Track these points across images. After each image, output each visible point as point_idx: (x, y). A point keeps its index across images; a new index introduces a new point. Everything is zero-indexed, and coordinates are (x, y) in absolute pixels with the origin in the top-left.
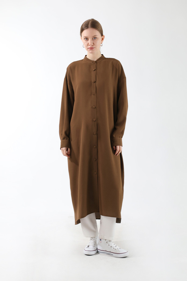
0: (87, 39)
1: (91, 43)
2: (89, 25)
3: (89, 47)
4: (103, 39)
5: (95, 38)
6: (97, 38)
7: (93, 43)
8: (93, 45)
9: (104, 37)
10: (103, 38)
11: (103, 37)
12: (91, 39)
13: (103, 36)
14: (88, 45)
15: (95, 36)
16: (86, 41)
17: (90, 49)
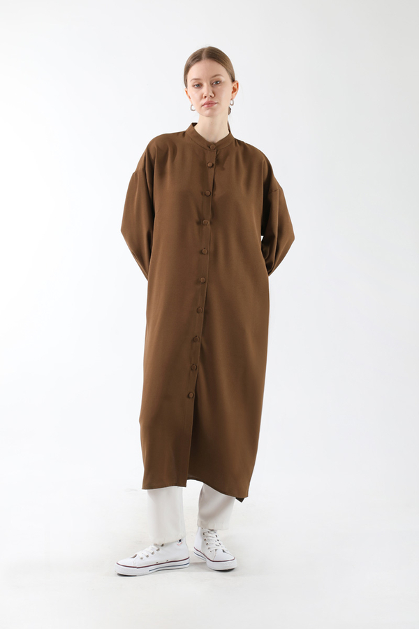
0: (198, 85)
1: (208, 91)
2: (204, 55)
3: (204, 101)
4: (235, 90)
5: (215, 83)
6: (220, 82)
7: (214, 93)
8: (213, 95)
9: (237, 84)
10: (236, 87)
12: (209, 83)
13: (235, 83)
14: (201, 98)
15: (217, 78)
16: (197, 90)
17: (206, 106)
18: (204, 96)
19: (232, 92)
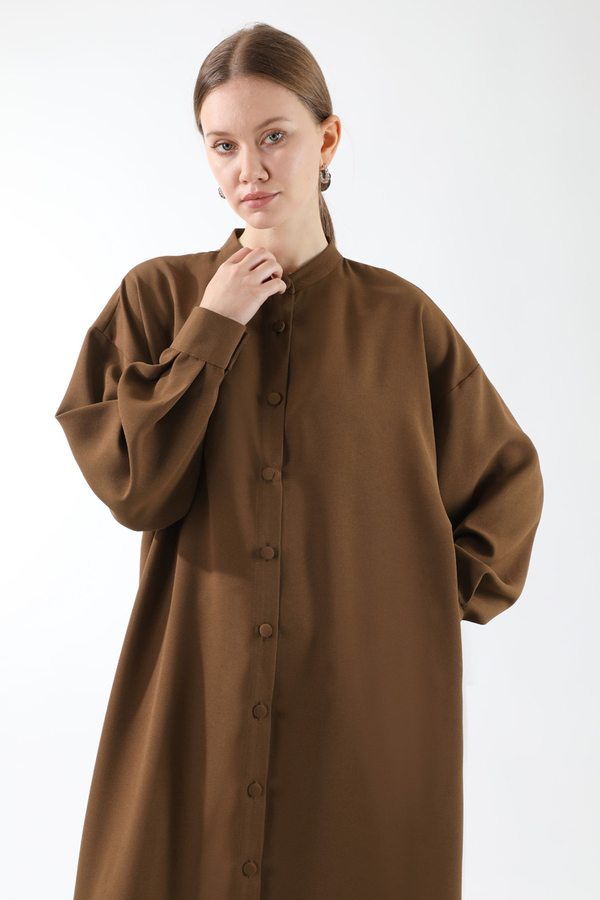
0: (226, 144)
1: (252, 167)
2: (235, 64)
3: (245, 190)
4: (329, 141)
5: (271, 136)
6: (285, 133)
7: (266, 170)
8: (265, 176)
9: (338, 124)
10: (333, 132)
11: (330, 125)
12: (252, 142)
14: (236, 182)
15: (273, 126)
16: (224, 159)
17: (250, 202)
18: (242, 177)
19: (323, 149)
